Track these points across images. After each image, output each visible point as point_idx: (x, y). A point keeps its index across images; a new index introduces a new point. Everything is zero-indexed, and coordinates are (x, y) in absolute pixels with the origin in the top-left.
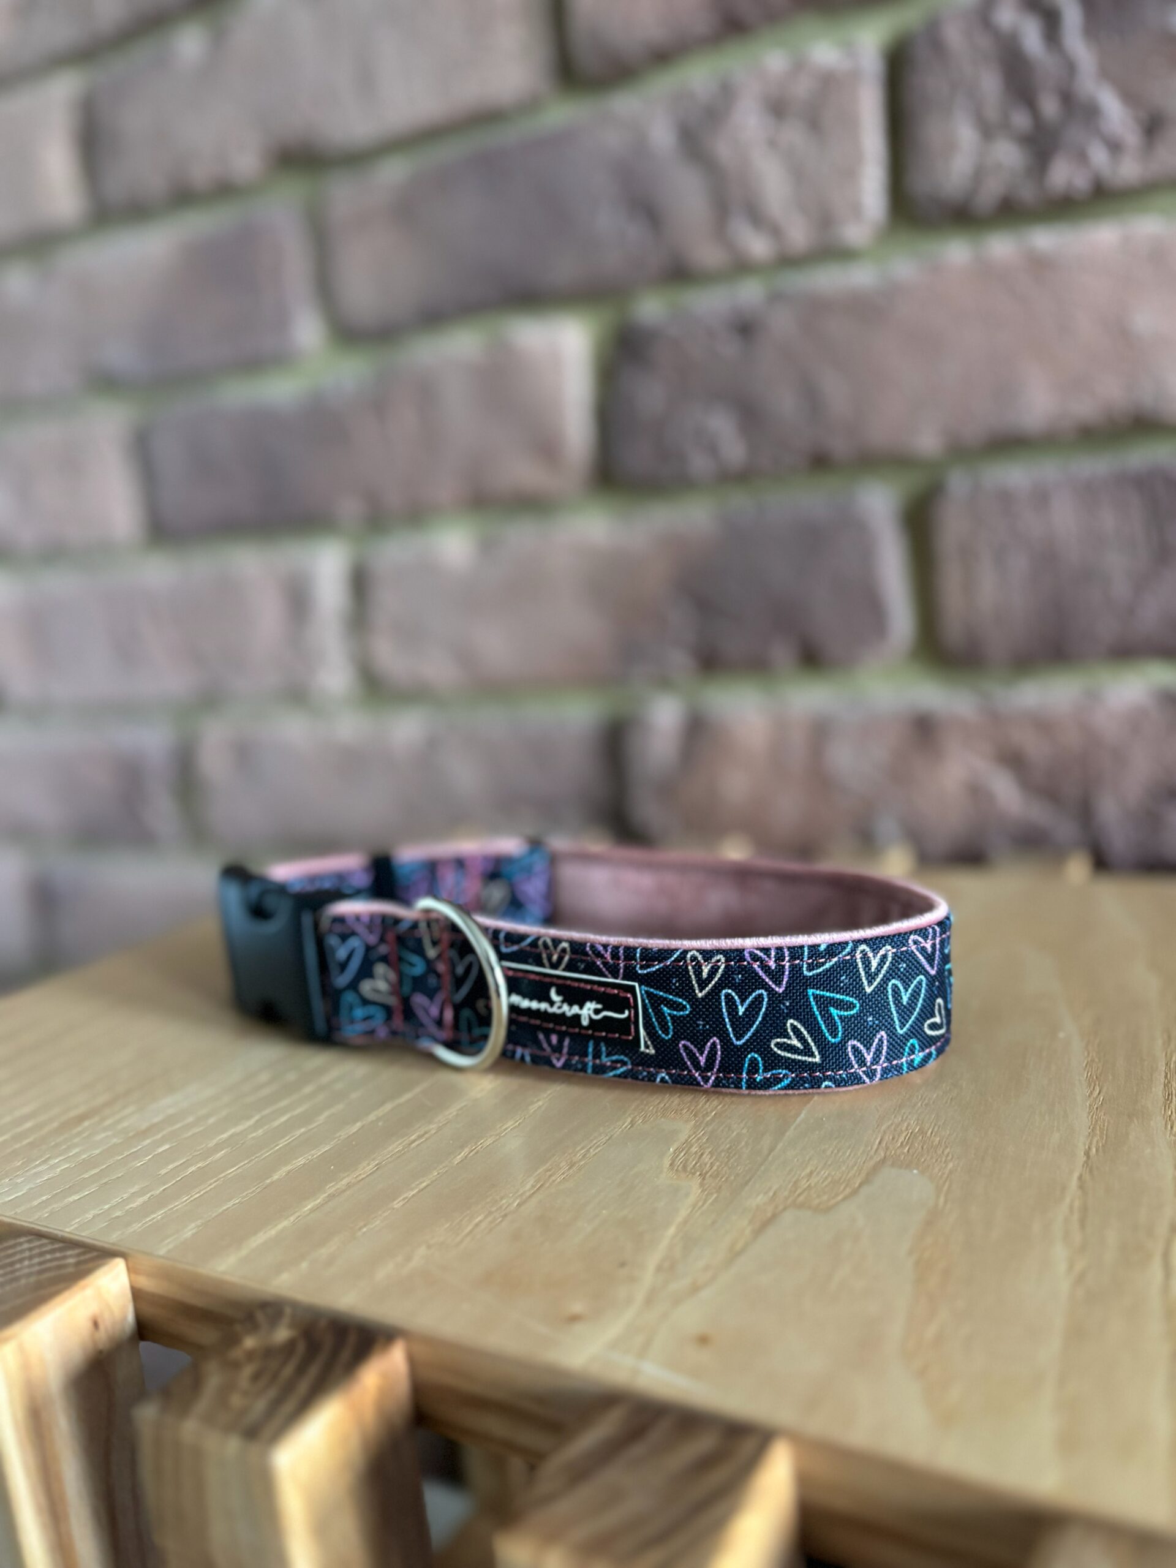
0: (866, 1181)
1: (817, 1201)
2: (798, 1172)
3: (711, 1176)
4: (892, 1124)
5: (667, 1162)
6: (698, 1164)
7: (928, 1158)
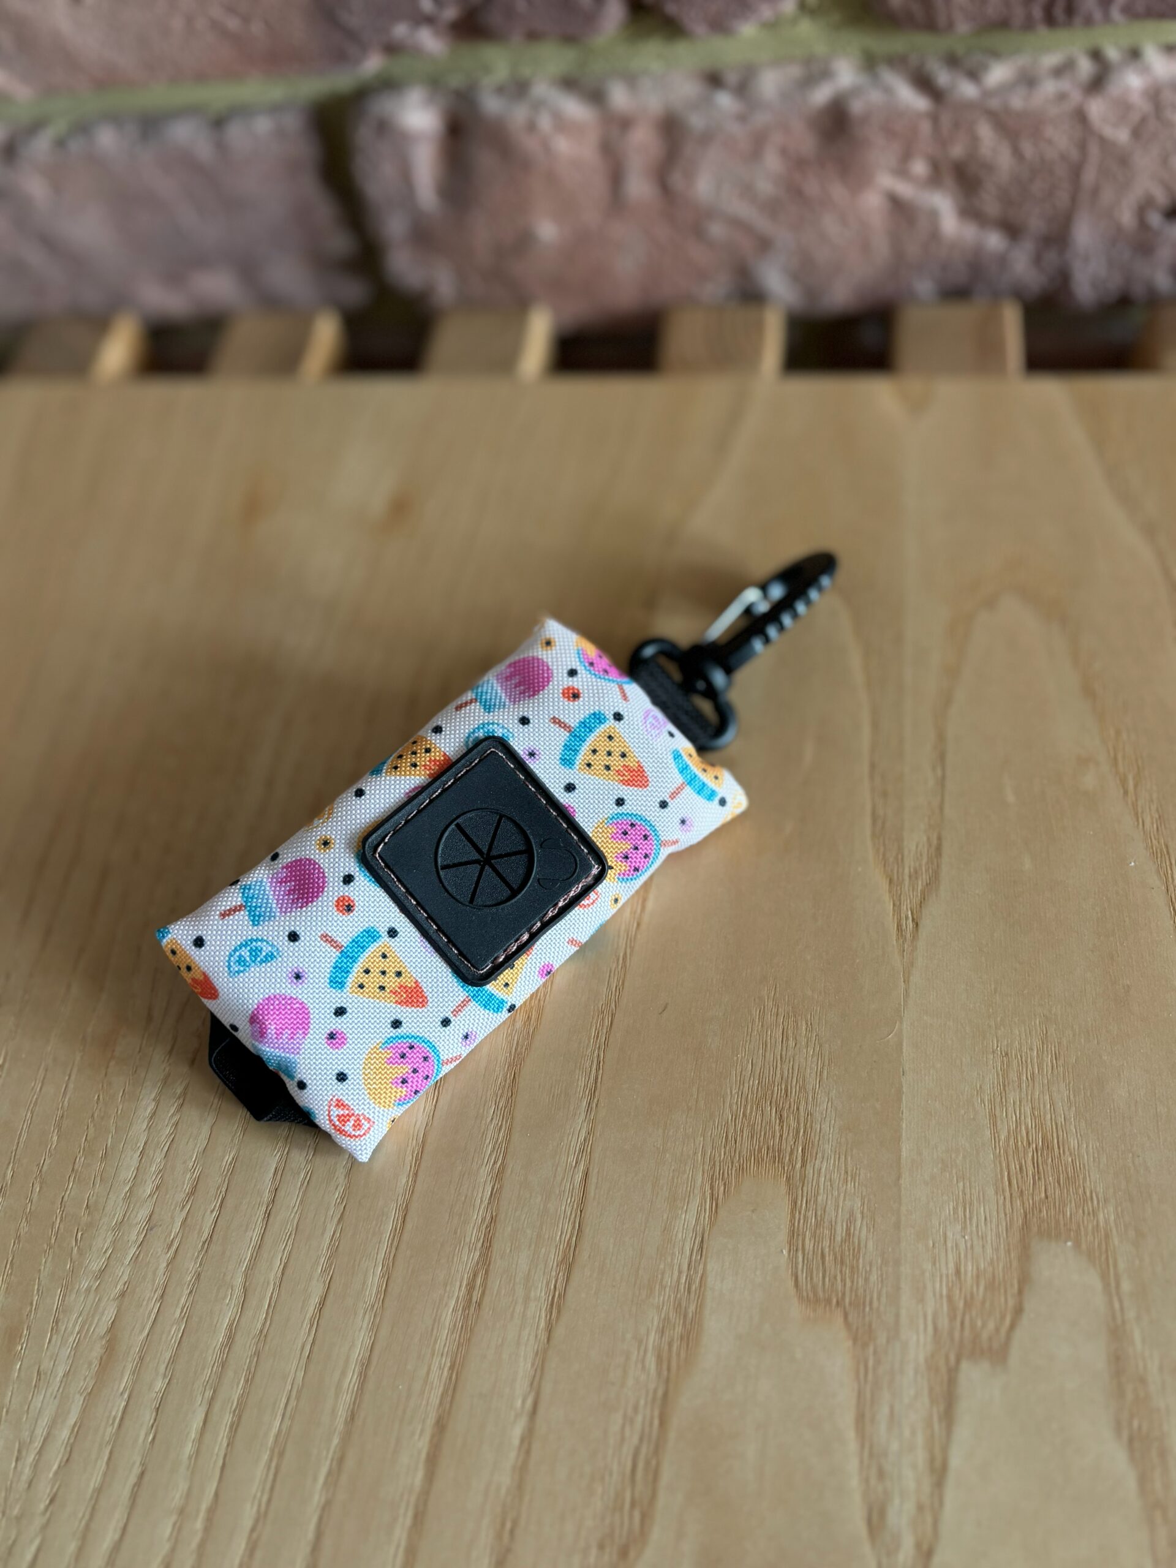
0: (1025, 1280)
1: (985, 1336)
2: (944, 1271)
3: (850, 1304)
4: (1009, 1132)
5: (790, 1283)
6: (827, 1280)
7: (1073, 1204)
